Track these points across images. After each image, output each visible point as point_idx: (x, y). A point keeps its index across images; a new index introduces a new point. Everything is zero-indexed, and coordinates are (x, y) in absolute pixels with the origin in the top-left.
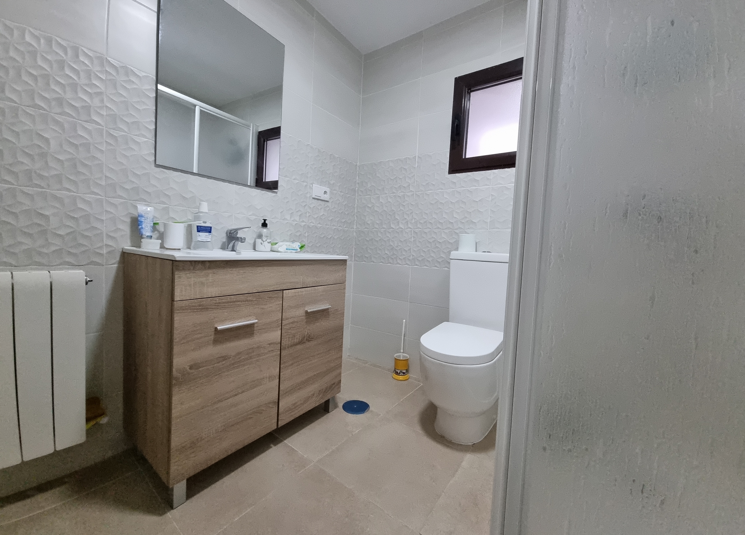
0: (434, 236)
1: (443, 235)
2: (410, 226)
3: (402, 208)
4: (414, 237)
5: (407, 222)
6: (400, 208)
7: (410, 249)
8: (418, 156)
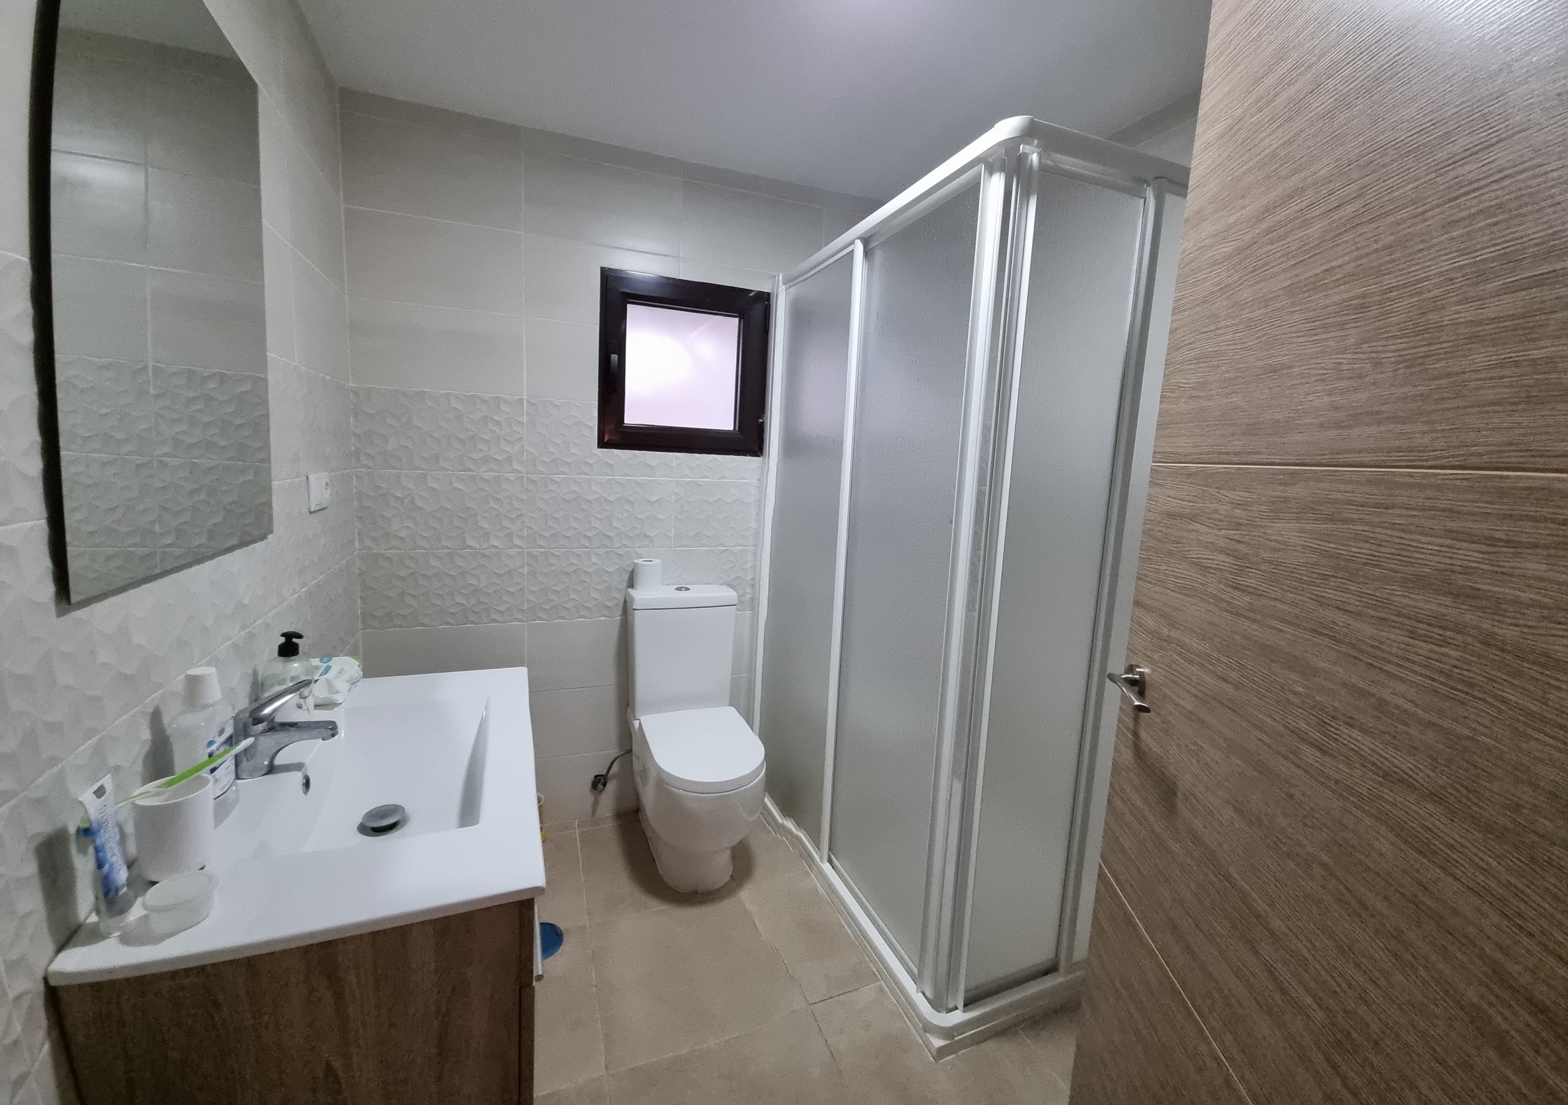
0: (575, 562)
1: (594, 559)
2: (517, 542)
3: (492, 504)
4: (529, 565)
5: (510, 535)
6: (488, 503)
7: (521, 590)
8: (527, 400)
